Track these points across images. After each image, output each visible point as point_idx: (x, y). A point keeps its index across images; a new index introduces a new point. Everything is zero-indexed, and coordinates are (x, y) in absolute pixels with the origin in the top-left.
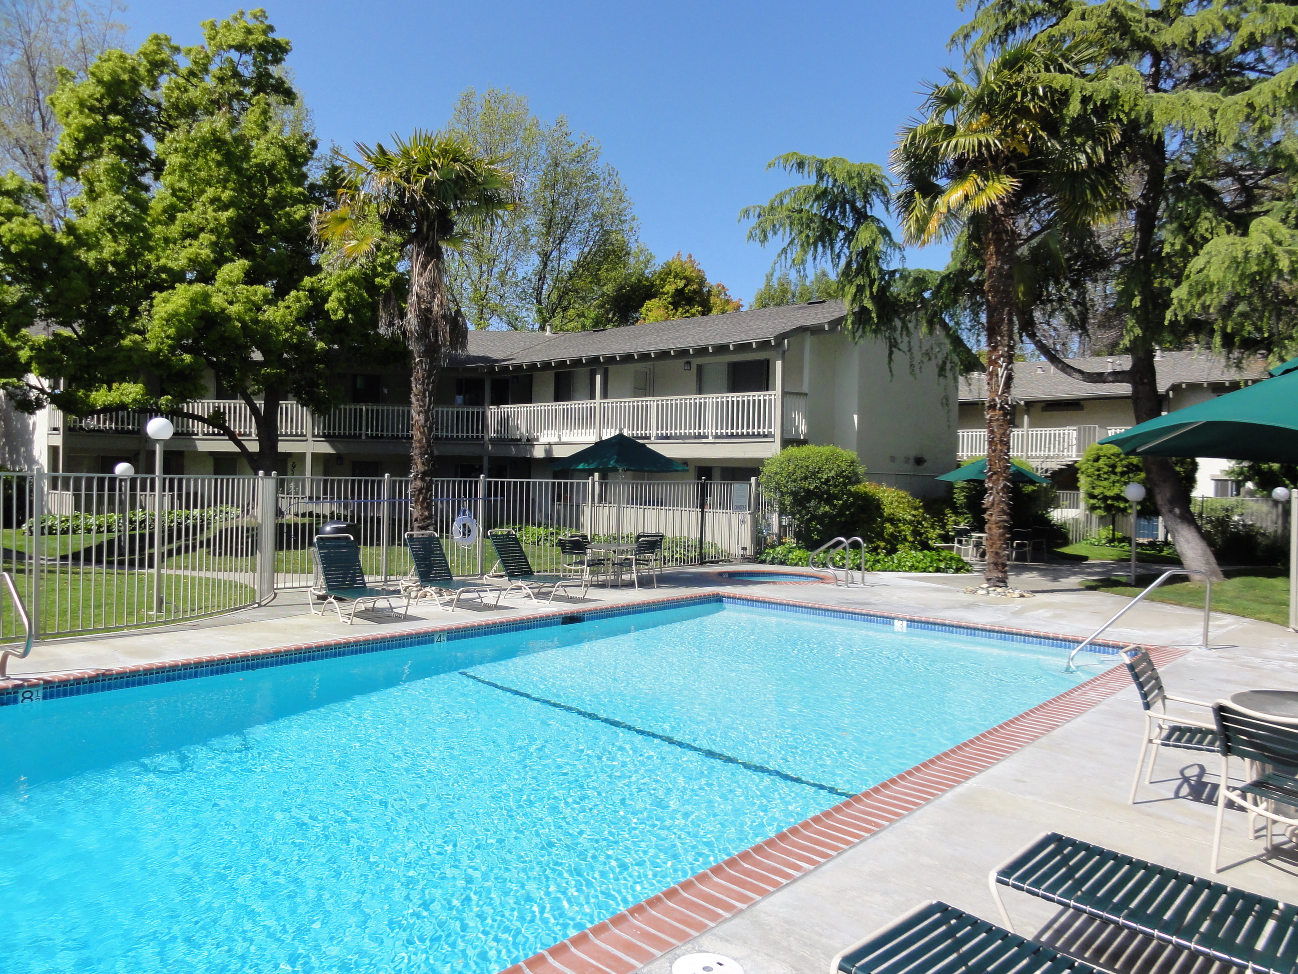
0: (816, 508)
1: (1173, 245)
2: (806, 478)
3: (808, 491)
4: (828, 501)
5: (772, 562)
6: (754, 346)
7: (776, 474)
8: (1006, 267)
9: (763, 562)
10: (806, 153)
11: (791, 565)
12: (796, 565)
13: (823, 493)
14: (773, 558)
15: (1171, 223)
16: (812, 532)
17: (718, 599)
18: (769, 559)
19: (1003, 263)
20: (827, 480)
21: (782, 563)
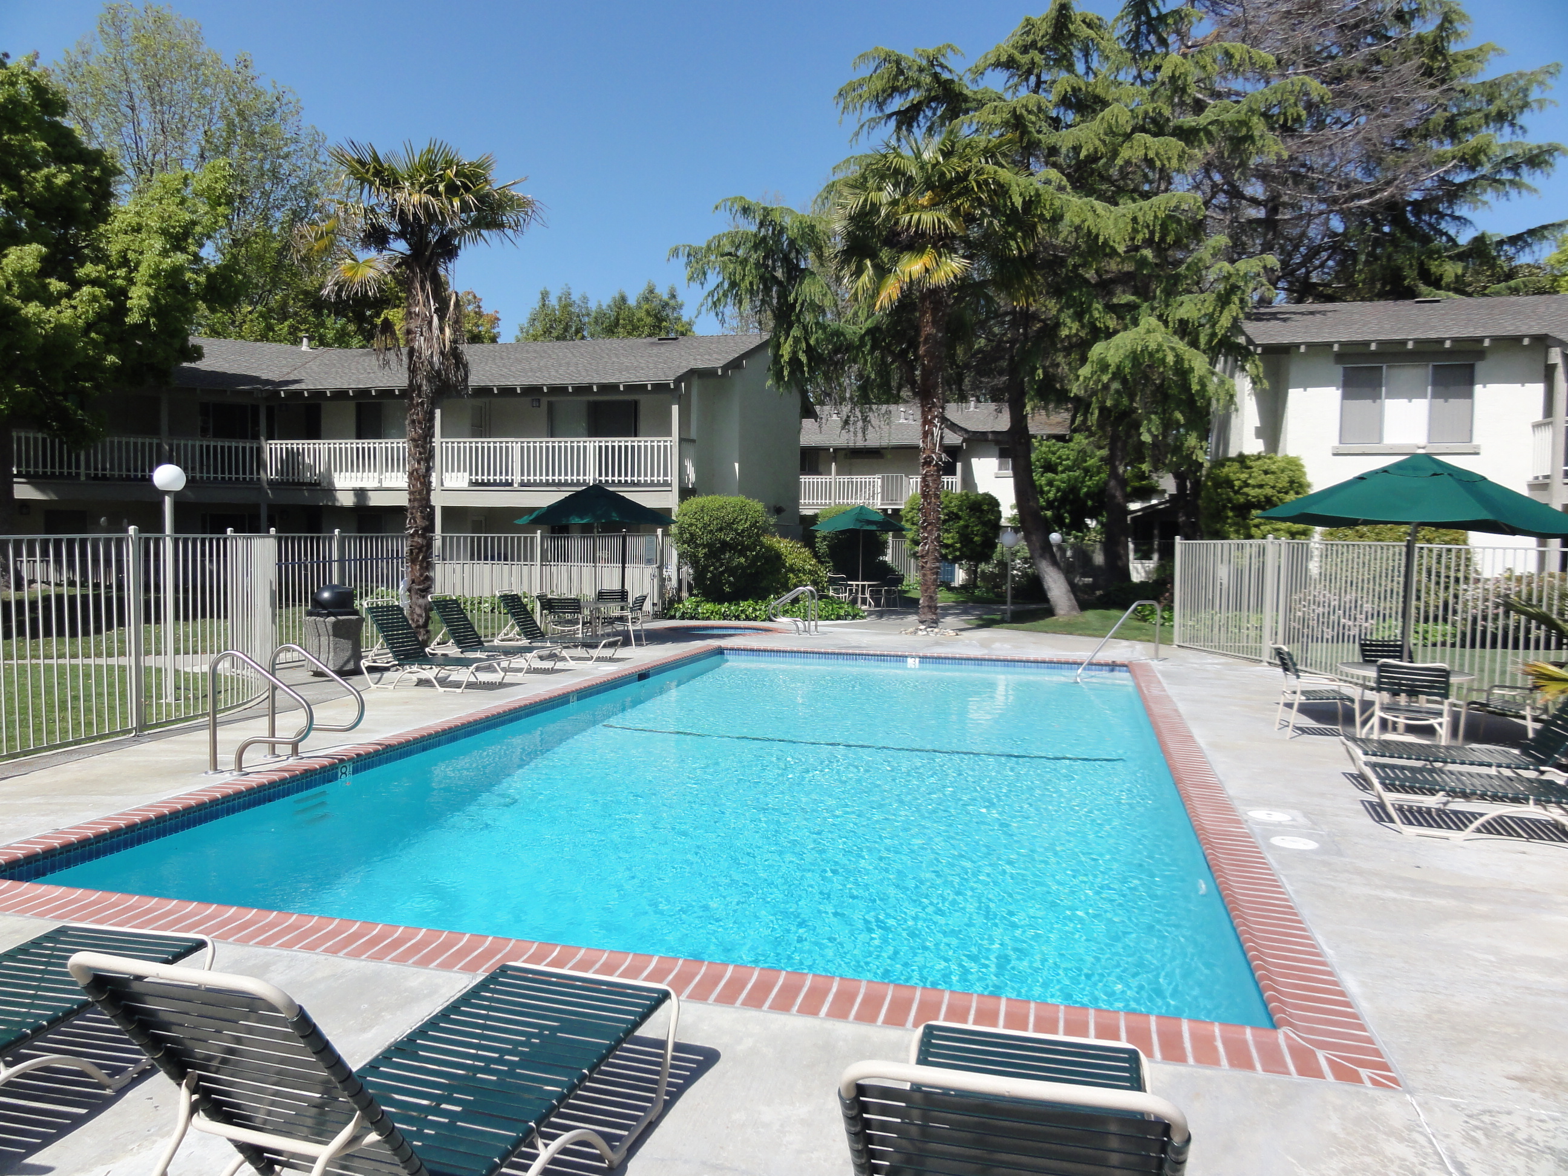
0: (731, 559)
1: (1070, 328)
2: (721, 530)
3: (724, 544)
4: (742, 553)
5: (682, 618)
6: (649, 388)
7: (691, 525)
8: (940, 335)
9: (673, 617)
10: (751, 199)
11: (703, 619)
12: (708, 618)
13: (738, 545)
14: (683, 613)
15: (1068, 309)
16: (724, 584)
17: (720, 651)
18: (678, 614)
19: (938, 331)
20: (743, 531)
21: (692, 618)
